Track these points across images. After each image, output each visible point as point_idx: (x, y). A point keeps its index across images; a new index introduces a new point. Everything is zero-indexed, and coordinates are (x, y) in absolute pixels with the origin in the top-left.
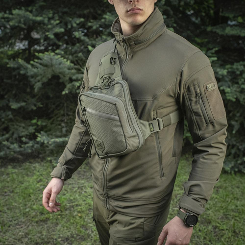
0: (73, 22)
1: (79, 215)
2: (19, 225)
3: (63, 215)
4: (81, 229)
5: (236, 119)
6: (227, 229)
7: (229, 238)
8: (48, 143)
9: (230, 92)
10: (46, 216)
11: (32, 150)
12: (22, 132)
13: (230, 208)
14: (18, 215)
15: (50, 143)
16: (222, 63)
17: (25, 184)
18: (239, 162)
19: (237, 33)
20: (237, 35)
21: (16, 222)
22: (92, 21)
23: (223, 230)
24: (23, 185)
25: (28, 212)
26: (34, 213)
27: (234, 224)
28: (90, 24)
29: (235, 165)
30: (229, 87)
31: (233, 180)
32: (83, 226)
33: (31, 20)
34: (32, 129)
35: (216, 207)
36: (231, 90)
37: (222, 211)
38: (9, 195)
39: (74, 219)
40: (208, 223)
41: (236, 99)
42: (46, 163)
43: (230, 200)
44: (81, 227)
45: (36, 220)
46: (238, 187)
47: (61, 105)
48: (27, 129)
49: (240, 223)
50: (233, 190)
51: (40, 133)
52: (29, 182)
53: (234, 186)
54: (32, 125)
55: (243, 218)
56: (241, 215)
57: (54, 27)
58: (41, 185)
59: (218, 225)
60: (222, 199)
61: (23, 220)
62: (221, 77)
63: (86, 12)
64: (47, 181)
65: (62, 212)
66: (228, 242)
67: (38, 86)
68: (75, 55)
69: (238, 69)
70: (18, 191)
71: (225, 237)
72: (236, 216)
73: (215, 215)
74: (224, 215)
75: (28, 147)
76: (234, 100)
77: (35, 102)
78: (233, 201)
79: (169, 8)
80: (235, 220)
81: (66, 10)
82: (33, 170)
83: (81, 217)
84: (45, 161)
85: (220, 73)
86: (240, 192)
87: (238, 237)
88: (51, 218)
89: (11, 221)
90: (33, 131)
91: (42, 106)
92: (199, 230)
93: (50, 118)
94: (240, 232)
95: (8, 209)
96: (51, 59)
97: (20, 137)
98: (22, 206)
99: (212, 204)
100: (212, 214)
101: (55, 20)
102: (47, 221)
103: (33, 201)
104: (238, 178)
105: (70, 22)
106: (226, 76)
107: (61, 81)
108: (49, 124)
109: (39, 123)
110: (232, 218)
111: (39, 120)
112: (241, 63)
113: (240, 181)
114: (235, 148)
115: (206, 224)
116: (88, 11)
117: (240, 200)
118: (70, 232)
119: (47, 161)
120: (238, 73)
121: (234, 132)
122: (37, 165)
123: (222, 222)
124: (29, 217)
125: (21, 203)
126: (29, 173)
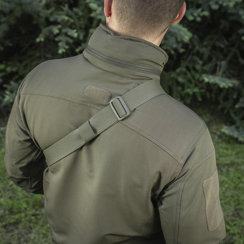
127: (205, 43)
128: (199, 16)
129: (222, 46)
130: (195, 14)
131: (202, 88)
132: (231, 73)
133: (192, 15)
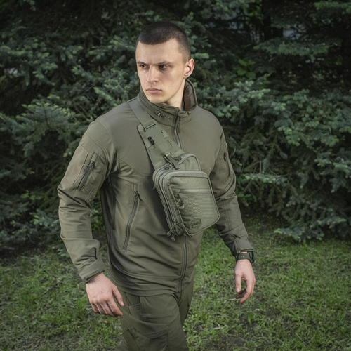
0: (68, 52)
1: (106, 322)
2: (26, 344)
3: (84, 324)
4: (111, 341)
5: (303, 168)
6: (301, 320)
7: (305, 331)
8: (49, 225)
9: (291, 133)
10: (61, 328)
11: (27, 236)
12: (10, 212)
13: (303, 290)
14: (22, 330)
15: (52, 225)
16: (278, 92)
17: (25, 287)
18: (311, 226)
19: (295, 52)
20: (295, 55)
21: (21, 341)
22: (93, 47)
23: (296, 321)
24: (22, 289)
25: (36, 325)
26: (44, 326)
27: (310, 312)
28: (91, 53)
29: (307, 231)
30: (290, 127)
31: (305, 252)
32: (112, 336)
33: (10, 55)
34: (22, 208)
35: (285, 292)
36: (293, 130)
37: (293, 296)
38: (4, 305)
39: (100, 328)
40: (276, 314)
41: (301, 142)
42: (48, 253)
43: (303, 280)
44: (109, 337)
45: (49, 334)
46: (313, 261)
47: (61, 169)
48: (17, 208)
49: (318, 309)
50: (307, 266)
51: (36, 212)
52: (30, 283)
53: (307, 261)
54: (23, 201)
55: (321, 302)
56: (319, 299)
57: (42, 62)
58: (47, 286)
59: (290, 315)
60: (293, 280)
61: (31, 337)
62: (278, 113)
63: (84, 35)
64: (54, 279)
65: (81, 320)
66: (303, 336)
67: (28, 148)
68: (74, 99)
69: (299, 101)
70: (17, 298)
71: (299, 330)
72: (312, 302)
73: (285, 303)
74: (297, 301)
75: (20, 234)
76: (298, 144)
77: (24, 169)
78: (306, 281)
79: (199, 24)
80: (311, 306)
81: (55, 34)
82: (33, 266)
83: (108, 324)
84: (47, 251)
85: (276, 108)
86: (316, 268)
87: (316, 329)
88: (68, 330)
89: (14, 340)
90: (25, 210)
91: (33, 173)
92: (266, 325)
93: (46, 189)
94: (318, 322)
95: (7, 324)
96: (45, 111)
97: (8, 221)
98: (26, 318)
99: (279, 287)
100: (281, 302)
101: (44, 52)
102: (63, 335)
103: (39, 309)
104: (312, 249)
105: (64, 52)
106: (284, 111)
107: (60, 138)
108: (46, 198)
109: (33, 198)
110: (308, 304)
111: (32, 193)
112: (304, 91)
113: (315, 252)
114: (305, 208)
115: (274, 316)
116: (87, 33)
117: (316, 278)
118: (97, 347)
119: (50, 251)
120: (300, 106)
121: (301, 187)
122: (37, 258)
123: (295, 310)
124: (37, 332)
125: (23, 314)
126: (27, 270)
127: (242, 144)
128: (229, 112)
129: (261, 143)
130: (225, 110)
131: (247, 193)
132: (274, 171)
133: (222, 112)
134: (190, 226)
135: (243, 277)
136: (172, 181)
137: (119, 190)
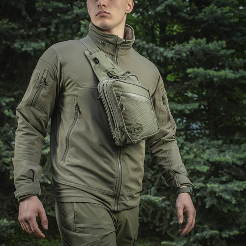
134: (133, 132)
135: (185, 208)
136: (115, 84)
137: (63, 108)
